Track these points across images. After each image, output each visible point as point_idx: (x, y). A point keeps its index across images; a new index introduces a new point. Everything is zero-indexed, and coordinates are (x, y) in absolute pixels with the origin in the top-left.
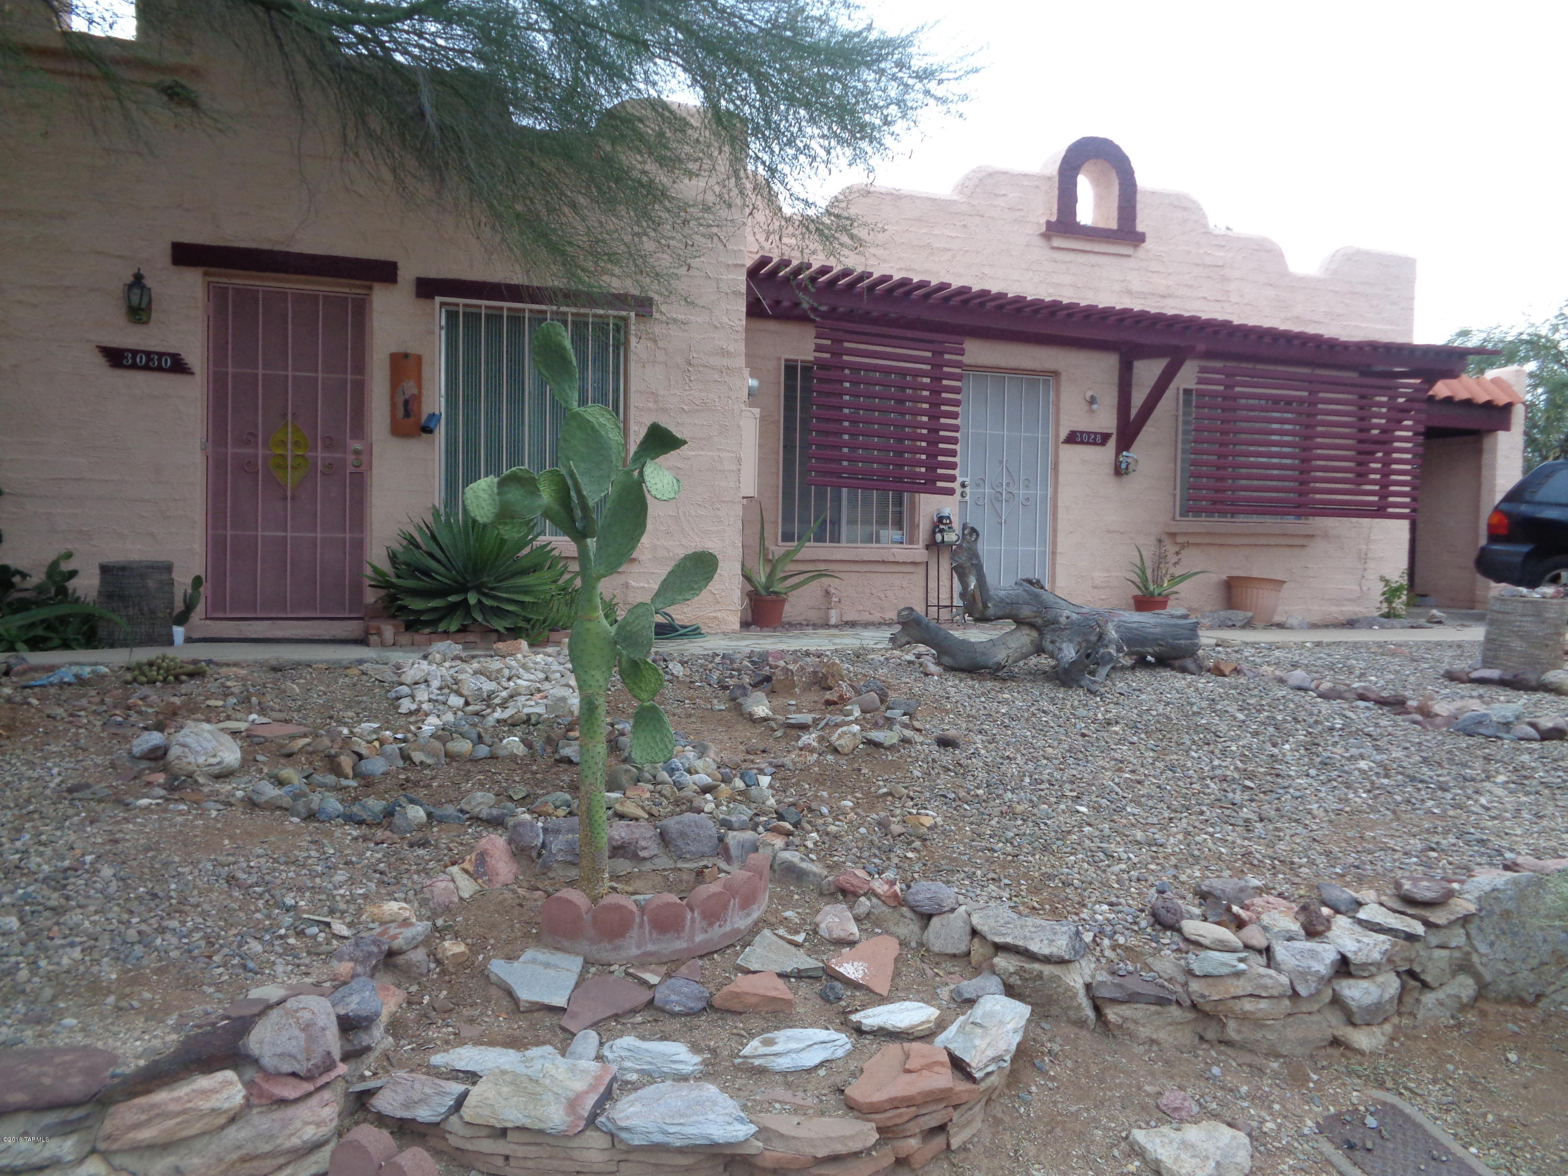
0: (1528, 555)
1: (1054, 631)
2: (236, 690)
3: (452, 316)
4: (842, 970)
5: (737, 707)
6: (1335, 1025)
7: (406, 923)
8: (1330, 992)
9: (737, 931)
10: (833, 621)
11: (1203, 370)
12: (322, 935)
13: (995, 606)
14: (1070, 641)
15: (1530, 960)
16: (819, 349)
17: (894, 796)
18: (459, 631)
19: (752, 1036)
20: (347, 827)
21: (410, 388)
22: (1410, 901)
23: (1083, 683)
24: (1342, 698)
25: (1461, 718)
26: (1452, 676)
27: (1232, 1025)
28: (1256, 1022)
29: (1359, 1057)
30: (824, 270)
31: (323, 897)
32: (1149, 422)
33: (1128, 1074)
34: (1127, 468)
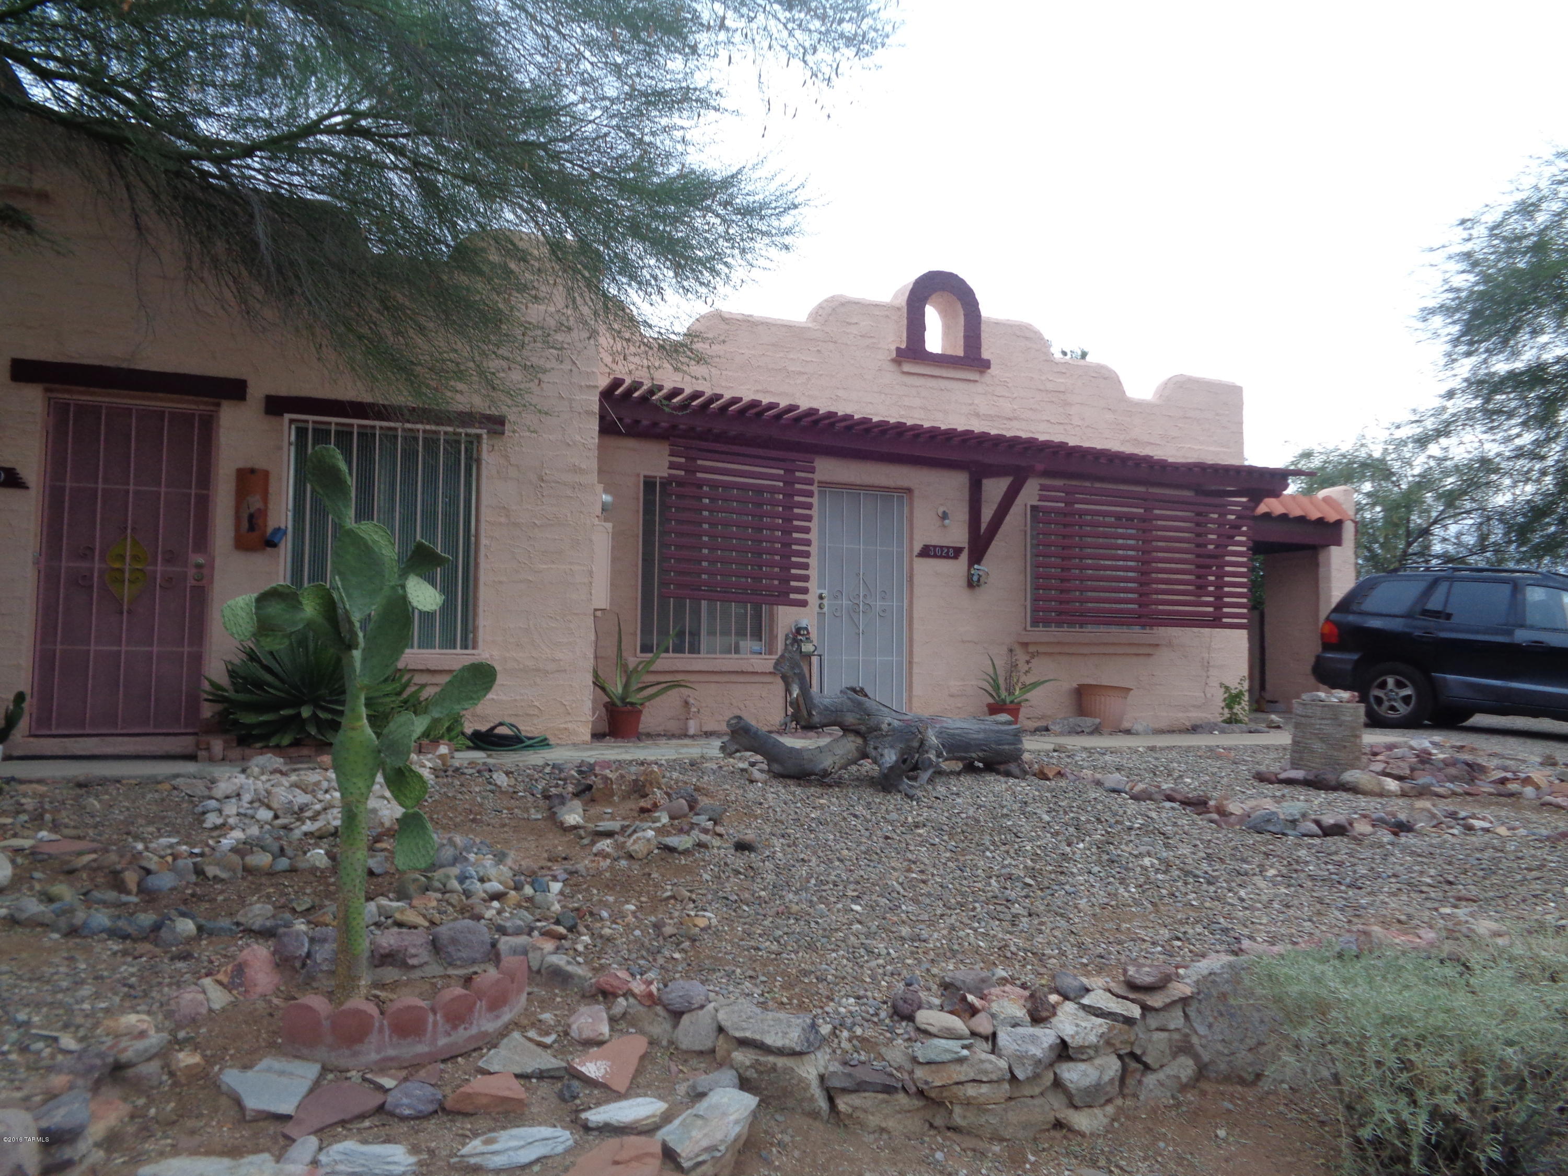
0: (1357, 662)
1: (877, 737)
2: (29, 807)
3: (302, 433)
4: (583, 1069)
5: (552, 817)
6: (1056, 1107)
7: (142, 1034)
8: (1052, 1076)
9: (485, 1034)
10: (691, 732)
11: (1043, 488)
12: (48, 1050)
13: (819, 713)
14: (892, 747)
15: (1248, 1041)
16: (672, 466)
17: (676, 899)
18: (291, 745)
19: (476, 1135)
20: (110, 942)
21: (255, 502)
22: (1133, 986)
23: (901, 788)
24: (1151, 799)
25: (1253, 816)
26: (1261, 778)
27: (957, 1110)
28: (980, 1107)
29: (1079, 1138)
30: (676, 392)
31: (61, 1012)
32: (997, 536)
33: (851, 1161)
34: (979, 580)
